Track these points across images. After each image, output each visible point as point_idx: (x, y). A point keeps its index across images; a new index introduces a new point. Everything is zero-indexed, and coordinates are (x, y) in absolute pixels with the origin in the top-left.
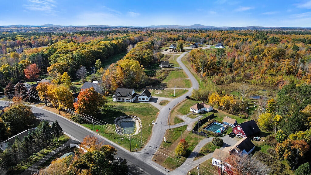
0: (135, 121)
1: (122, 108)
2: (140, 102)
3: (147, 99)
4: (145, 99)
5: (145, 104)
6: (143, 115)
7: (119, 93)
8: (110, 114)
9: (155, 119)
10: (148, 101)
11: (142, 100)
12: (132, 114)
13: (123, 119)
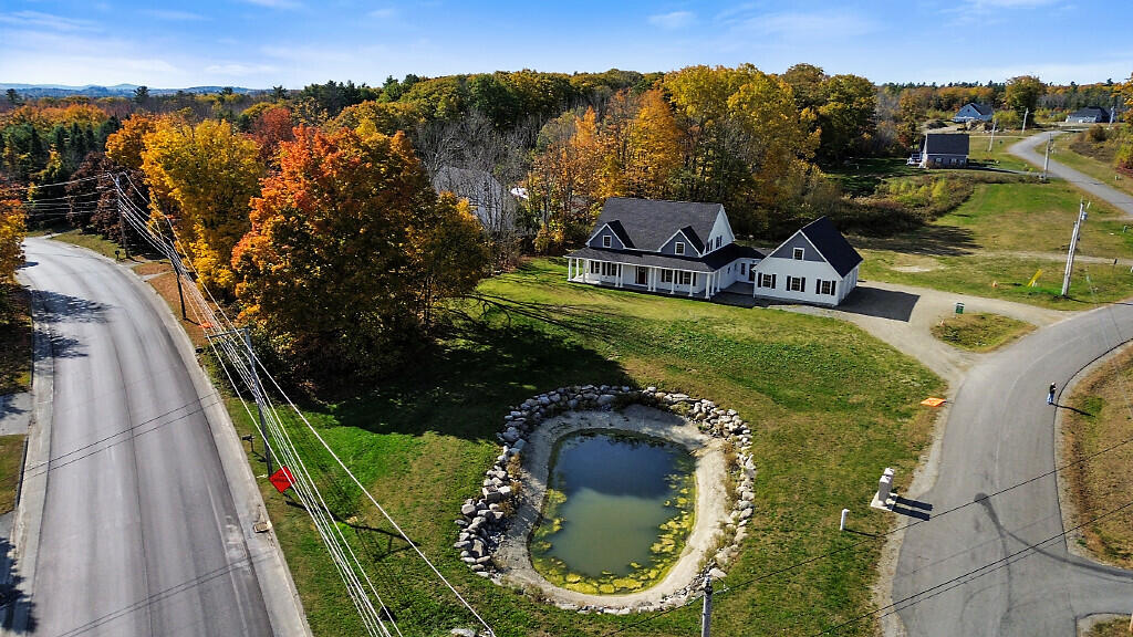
0: (700, 444)
1: (612, 328)
2: (765, 302)
3: (826, 287)
4: (811, 286)
5: (810, 317)
6: (777, 399)
7: (616, 226)
8: (507, 361)
9: (907, 453)
10: (833, 300)
11: (780, 291)
12: (681, 378)
13: (591, 406)
